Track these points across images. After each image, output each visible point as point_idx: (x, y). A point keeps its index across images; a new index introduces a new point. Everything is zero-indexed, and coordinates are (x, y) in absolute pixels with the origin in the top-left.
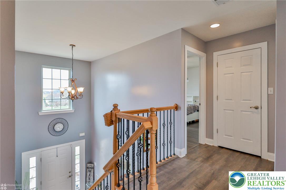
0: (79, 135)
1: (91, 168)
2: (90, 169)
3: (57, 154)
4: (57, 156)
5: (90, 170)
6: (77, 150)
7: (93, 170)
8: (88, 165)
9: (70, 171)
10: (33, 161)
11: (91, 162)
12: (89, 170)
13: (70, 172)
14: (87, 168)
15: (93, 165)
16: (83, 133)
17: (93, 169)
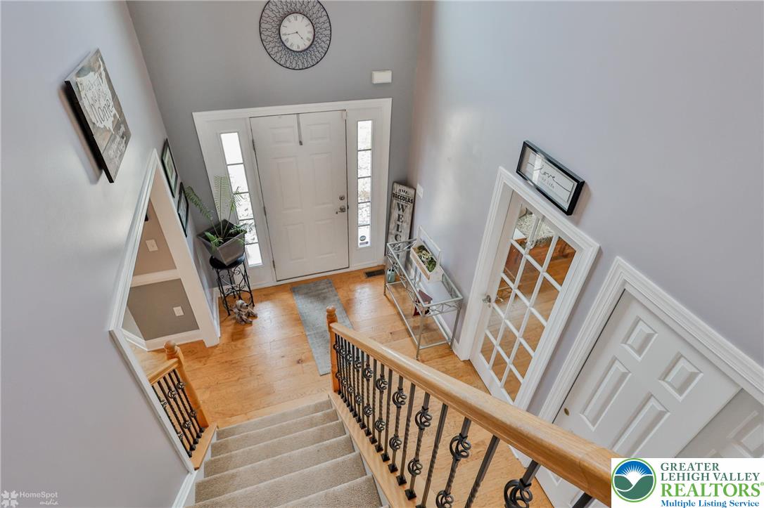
0: (371, 77)
1: (404, 199)
2: (402, 202)
3: (300, 136)
4: (301, 143)
5: (402, 205)
6: (364, 131)
7: (410, 206)
8: (398, 188)
9: (341, 194)
10: (232, 146)
11: (406, 183)
12: (398, 204)
13: (342, 198)
14: (393, 196)
15: (411, 192)
16: (384, 70)
17: (412, 205)
